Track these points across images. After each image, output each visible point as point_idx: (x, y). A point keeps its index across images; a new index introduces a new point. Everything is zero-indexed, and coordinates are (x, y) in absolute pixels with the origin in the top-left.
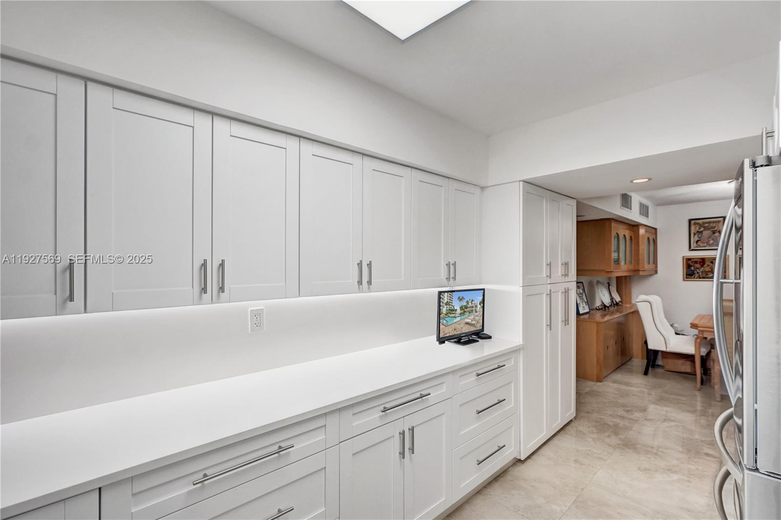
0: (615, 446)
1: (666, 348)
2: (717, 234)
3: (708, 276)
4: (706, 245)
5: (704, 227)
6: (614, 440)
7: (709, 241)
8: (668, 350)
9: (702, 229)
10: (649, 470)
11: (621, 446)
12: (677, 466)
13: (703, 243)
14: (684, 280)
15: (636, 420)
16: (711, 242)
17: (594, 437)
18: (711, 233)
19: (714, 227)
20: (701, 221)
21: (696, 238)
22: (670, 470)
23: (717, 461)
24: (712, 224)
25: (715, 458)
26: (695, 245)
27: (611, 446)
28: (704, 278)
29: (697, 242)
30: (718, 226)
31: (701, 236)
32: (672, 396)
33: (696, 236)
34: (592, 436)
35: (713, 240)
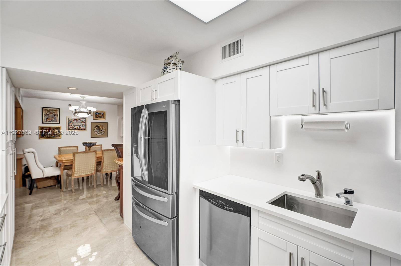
0: (53, 235)
1: (43, 175)
2: (56, 116)
3: (52, 136)
4: (51, 121)
5: (50, 112)
6: (50, 234)
7: (52, 119)
8: (45, 176)
9: (49, 113)
10: (78, 234)
11: (56, 233)
12: (86, 225)
13: (49, 120)
14: (39, 139)
15: (49, 218)
16: (53, 120)
17: (37, 239)
18: (53, 115)
19: (55, 113)
20: (48, 109)
21: (46, 117)
22: (85, 229)
23: (95, 215)
24: (53, 111)
25: (93, 214)
26: (45, 120)
27: (51, 237)
28: (50, 137)
29: (46, 119)
30: (56, 112)
31: (49, 116)
32: (54, 199)
33: (46, 116)
34: (34, 239)
35: (54, 119)
